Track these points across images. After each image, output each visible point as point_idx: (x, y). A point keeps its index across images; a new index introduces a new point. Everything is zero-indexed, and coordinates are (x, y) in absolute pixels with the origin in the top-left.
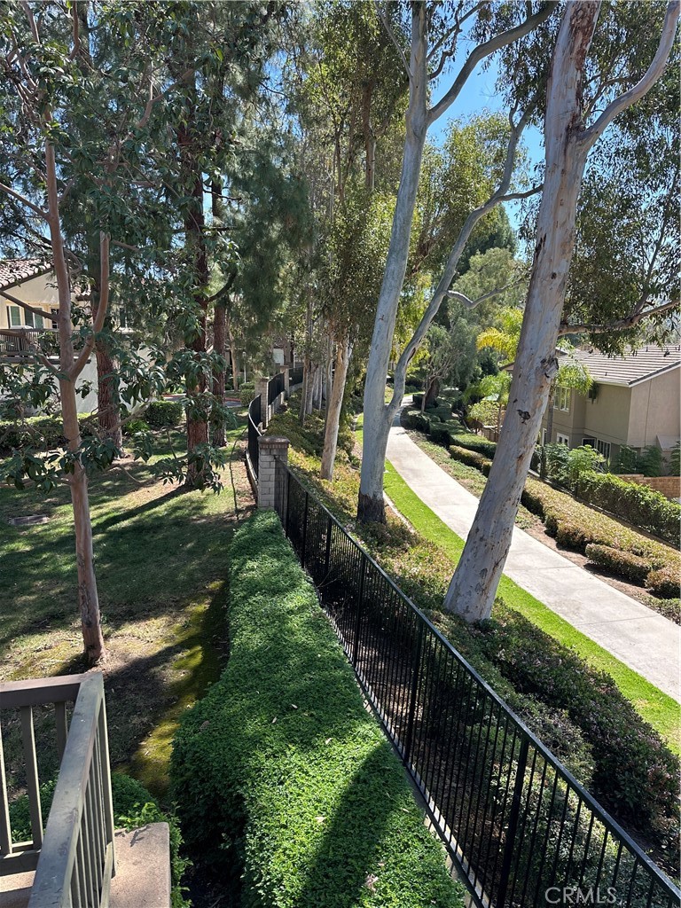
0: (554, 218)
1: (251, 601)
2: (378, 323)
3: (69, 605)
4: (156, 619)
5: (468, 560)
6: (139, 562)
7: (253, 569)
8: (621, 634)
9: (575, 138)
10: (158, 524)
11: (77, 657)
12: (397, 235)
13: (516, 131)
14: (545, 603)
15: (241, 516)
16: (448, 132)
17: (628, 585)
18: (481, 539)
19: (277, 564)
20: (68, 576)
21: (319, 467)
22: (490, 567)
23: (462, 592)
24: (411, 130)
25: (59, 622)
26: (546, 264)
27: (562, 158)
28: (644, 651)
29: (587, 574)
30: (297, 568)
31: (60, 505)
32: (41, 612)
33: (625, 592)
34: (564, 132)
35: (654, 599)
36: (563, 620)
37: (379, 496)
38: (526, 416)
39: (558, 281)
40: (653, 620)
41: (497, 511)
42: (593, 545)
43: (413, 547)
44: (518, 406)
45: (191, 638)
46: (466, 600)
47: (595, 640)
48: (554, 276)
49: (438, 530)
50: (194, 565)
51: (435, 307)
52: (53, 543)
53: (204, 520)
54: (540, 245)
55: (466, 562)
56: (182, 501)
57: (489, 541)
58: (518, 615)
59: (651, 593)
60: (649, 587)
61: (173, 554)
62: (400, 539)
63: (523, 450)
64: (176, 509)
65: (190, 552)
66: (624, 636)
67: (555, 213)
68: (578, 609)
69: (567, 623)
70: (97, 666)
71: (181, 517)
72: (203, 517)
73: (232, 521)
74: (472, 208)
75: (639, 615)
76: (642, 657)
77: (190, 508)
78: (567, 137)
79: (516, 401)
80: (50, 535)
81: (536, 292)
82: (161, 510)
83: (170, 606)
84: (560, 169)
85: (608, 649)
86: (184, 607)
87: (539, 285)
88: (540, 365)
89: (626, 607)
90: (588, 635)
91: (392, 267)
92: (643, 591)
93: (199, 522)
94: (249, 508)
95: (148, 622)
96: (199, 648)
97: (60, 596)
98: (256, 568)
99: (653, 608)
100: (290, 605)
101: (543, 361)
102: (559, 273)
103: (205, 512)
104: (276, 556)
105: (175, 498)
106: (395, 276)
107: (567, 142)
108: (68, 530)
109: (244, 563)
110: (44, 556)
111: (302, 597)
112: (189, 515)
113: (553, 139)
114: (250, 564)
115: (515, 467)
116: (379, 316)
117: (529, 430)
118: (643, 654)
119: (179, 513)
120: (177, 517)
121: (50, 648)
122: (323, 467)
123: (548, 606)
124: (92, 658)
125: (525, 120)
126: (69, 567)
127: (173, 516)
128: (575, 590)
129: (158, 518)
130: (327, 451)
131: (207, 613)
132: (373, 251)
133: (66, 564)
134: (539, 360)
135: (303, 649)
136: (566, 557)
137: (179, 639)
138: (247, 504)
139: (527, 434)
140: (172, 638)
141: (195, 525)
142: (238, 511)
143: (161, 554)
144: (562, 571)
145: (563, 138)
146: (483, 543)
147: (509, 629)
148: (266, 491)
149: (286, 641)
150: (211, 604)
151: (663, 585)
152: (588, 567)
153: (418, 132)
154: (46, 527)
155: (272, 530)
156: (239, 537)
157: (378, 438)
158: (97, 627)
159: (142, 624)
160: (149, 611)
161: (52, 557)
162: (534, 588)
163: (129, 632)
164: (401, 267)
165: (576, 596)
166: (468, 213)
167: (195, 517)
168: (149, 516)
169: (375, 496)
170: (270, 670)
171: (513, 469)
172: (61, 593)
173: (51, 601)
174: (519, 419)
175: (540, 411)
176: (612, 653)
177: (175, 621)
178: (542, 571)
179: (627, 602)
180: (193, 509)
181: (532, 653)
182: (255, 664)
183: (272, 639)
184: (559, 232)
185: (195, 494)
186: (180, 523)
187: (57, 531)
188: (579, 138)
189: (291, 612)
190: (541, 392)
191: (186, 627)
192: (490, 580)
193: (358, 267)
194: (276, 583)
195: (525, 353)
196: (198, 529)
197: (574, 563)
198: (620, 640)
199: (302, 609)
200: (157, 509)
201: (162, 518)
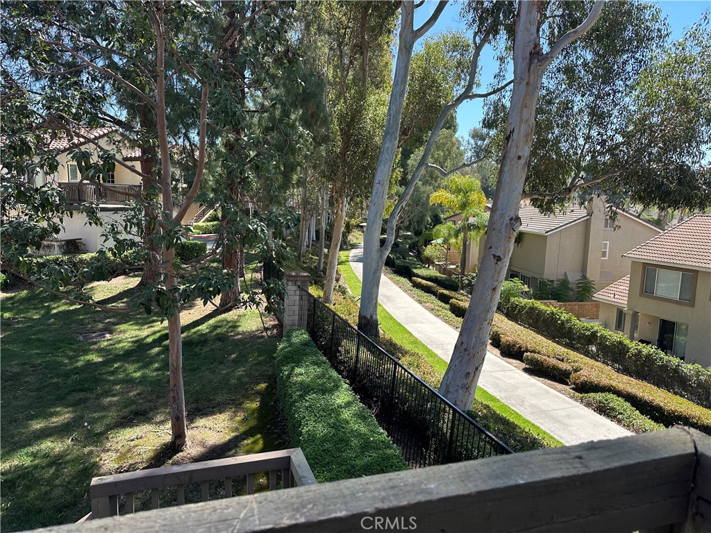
0: (520, 117)
1: (307, 398)
2: (376, 186)
3: (148, 404)
4: (220, 414)
5: (456, 366)
6: (195, 370)
7: (302, 374)
8: (556, 420)
9: (536, 61)
10: (203, 340)
11: (165, 445)
12: (391, 122)
13: (478, 49)
14: (498, 397)
15: (269, 333)
16: (424, 46)
17: (556, 384)
18: (466, 350)
19: (318, 370)
20: (140, 381)
21: (322, 294)
22: (472, 372)
23: (451, 390)
24: (403, 45)
25: (143, 418)
26: (514, 149)
27: (527, 74)
28: (574, 432)
29: (526, 376)
30: (334, 374)
31: (118, 324)
32: (126, 410)
33: (555, 389)
34: (528, 55)
35: (577, 394)
36: (513, 410)
37: (374, 317)
38: (499, 259)
39: (522, 161)
40: (577, 409)
41: (476, 329)
42: (529, 354)
43: (403, 355)
44: (493, 251)
45: (251, 428)
46: (454, 396)
47: (538, 425)
48: (519, 158)
49: (412, 343)
50: (240, 371)
51: (418, 176)
52: (120, 355)
53: (240, 336)
54: (509, 135)
55: (453, 367)
56: (219, 322)
57: (471, 351)
58: (487, 407)
59: (573, 389)
60: (572, 384)
61: (221, 363)
62: (393, 350)
63: (496, 283)
64: (215, 327)
65: (235, 361)
66: (559, 421)
67: (521, 113)
68: (523, 402)
69: (516, 413)
70: (182, 451)
71: (221, 334)
72: (239, 334)
73: (263, 337)
74: (443, 102)
75: (568, 406)
76: (573, 437)
77: (227, 327)
78: (530, 59)
79: (491, 247)
80: (116, 349)
81: (506, 169)
82: (203, 328)
83: (229, 404)
84: (525, 82)
85: (548, 432)
86: (241, 404)
87: (508, 164)
88: (509, 222)
89: (557, 399)
90: (532, 422)
91: (387, 145)
92: (567, 388)
93: (236, 337)
94: (274, 327)
95: (214, 416)
96: (259, 436)
97: (138, 397)
98: (303, 373)
99: (576, 400)
100: (339, 401)
101: (511, 219)
102: (523, 156)
103: (240, 329)
104: (315, 363)
105: (213, 319)
106: (389, 151)
107: (530, 64)
108: (130, 345)
109: (293, 369)
110: (116, 365)
111: (344, 395)
112: (227, 332)
113: (520, 60)
114: (297, 370)
115: (490, 296)
116: (377, 181)
117: (501, 269)
118: (574, 435)
119: (219, 331)
120: (218, 334)
121: (141, 438)
122: (324, 294)
123: (501, 400)
124: (179, 445)
125: (484, 41)
126: (138, 374)
127: (215, 333)
128: (519, 387)
129: (202, 335)
130: (329, 281)
131: (260, 409)
132: (370, 132)
133: (135, 372)
134: (508, 218)
135: (359, 435)
136: (508, 363)
137: (242, 429)
138: (272, 323)
139: (499, 272)
140: (237, 429)
141: (234, 340)
142: (266, 329)
143: (212, 363)
144: (508, 373)
145: (528, 60)
146: (467, 353)
147: (485, 417)
148: (292, 313)
149: (344, 428)
150: (261, 402)
151: (582, 383)
152: (525, 370)
153: (408, 46)
154: (111, 342)
155: (305, 344)
156: (282, 349)
157: (374, 273)
158: (183, 421)
159: (210, 418)
160: (213, 408)
161: (123, 366)
162: (489, 386)
163: (202, 424)
164: (393, 146)
165: (520, 392)
166: (440, 106)
167: (232, 334)
168: (195, 333)
169: (371, 317)
170: (339, 450)
171: (488, 298)
172: (138, 394)
173: (132, 402)
174: (493, 261)
175: (508, 255)
176: (552, 434)
177: (236, 416)
178: (493, 374)
179: (557, 396)
180: (230, 327)
181: (504, 435)
182: (327, 446)
183: (333, 427)
184: (523, 127)
185: (231, 315)
186: (221, 338)
187: (121, 345)
188: (539, 61)
189: (340, 407)
190: (509, 242)
191: (244, 420)
192: (472, 381)
193: (357, 144)
194: (322, 384)
195: (498, 213)
196: (237, 344)
197: (515, 367)
198: (556, 425)
199: (348, 404)
200: (200, 327)
201: (206, 334)
